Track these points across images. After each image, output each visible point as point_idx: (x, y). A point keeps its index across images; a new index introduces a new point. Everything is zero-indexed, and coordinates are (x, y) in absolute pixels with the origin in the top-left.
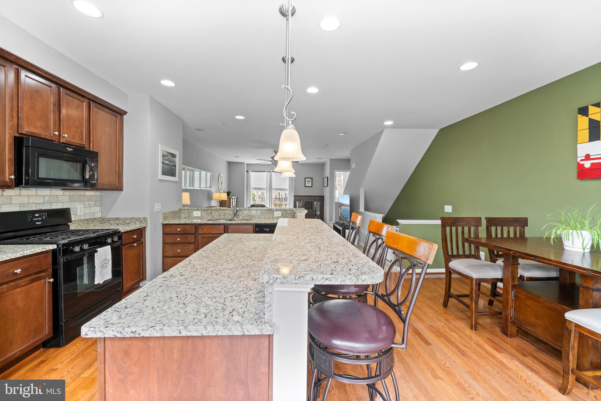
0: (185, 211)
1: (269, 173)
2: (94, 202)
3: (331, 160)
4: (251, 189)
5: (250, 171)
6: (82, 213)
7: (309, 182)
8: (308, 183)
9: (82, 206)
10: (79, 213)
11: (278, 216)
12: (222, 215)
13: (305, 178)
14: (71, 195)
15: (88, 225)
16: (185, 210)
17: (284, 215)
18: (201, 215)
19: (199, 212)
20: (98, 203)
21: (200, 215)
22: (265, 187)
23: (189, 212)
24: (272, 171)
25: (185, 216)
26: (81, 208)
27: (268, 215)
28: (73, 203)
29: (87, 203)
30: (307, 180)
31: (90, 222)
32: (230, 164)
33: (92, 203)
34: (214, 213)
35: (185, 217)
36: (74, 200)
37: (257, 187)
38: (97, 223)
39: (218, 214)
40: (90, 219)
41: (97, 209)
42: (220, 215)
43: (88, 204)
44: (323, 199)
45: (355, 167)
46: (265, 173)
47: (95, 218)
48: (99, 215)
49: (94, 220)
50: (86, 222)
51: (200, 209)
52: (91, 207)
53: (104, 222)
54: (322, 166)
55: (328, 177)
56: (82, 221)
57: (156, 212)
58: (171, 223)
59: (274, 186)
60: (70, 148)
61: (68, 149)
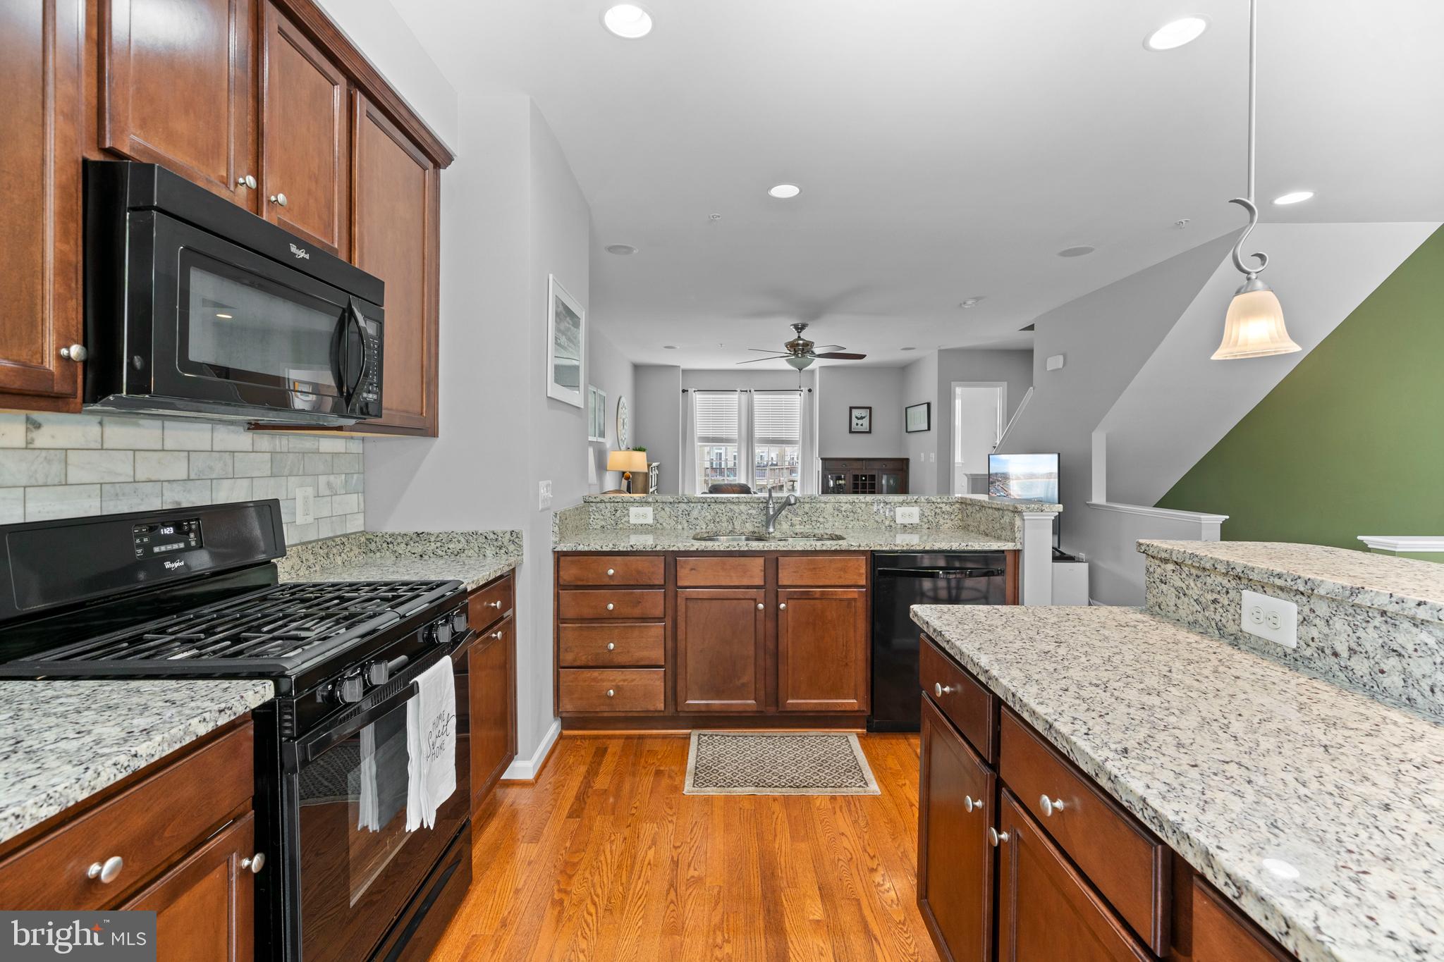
0: (602, 506)
1: (744, 397)
2: (343, 476)
3: (944, 354)
4: (696, 439)
5: (691, 390)
6: (310, 519)
7: (862, 418)
8: (860, 422)
9: (310, 491)
10: (299, 519)
11: (907, 521)
12: (724, 519)
13: (851, 408)
14: (278, 449)
16: (602, 501)
17: (930, 518)
18: (655, 518)
19: (649, 511)
20: (354, 481)
21: (650, 520)
22: (735, 435)
23: (616, 511)
24: (752, 390)
25: (603, 523)
26: (306, 498)
27: (877, 518)
28: (285, 482)
29: (323, 480)
30: (856, 413)
31: (335, 551)
32: (638, 369)
33: (338, 481)
34: (695, 513)
35: (603, 527)
36: (286, 472)
37: (711, 434)
38: (351, 554)
39: (709, 517)
40: (332, 539)
41: (353, 502)
42: (718, 520)
43: (329, 484)
44: (905, 467)
45: (1061, 366)
46: (735, 396)
47: (347, 536)
48: (356, 525)
49: (344, 540)
50: (321, 551)
51: (650, 500)
52: (336, 494)
53: (373, 546)
54: (902, 372)
55: (929, 405)
56: (310, 547)
57: (542, 510)
58: (586, 549)
59: (758, 434)
60: (299, 248)
61: (293, 249)
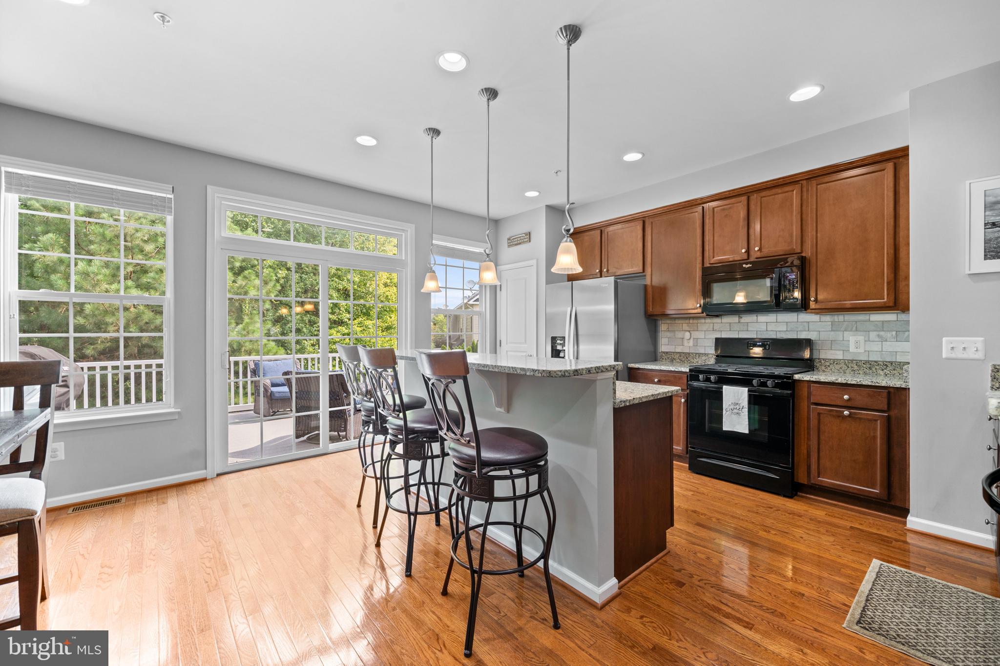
2: (894, 333)
9: (861, 338)
10: (852, 349)
14: (836, 320)
15: (871, 371)
28: (840, 334)
29: (873, 335)
31: (878, 368)
36: (842, 329)
38: (895, 372)
47: (891, 363)
50: (865, 366)
52: (886, 341)
56: (854, 362)
60: (746, 265)
61: (744, 266)
